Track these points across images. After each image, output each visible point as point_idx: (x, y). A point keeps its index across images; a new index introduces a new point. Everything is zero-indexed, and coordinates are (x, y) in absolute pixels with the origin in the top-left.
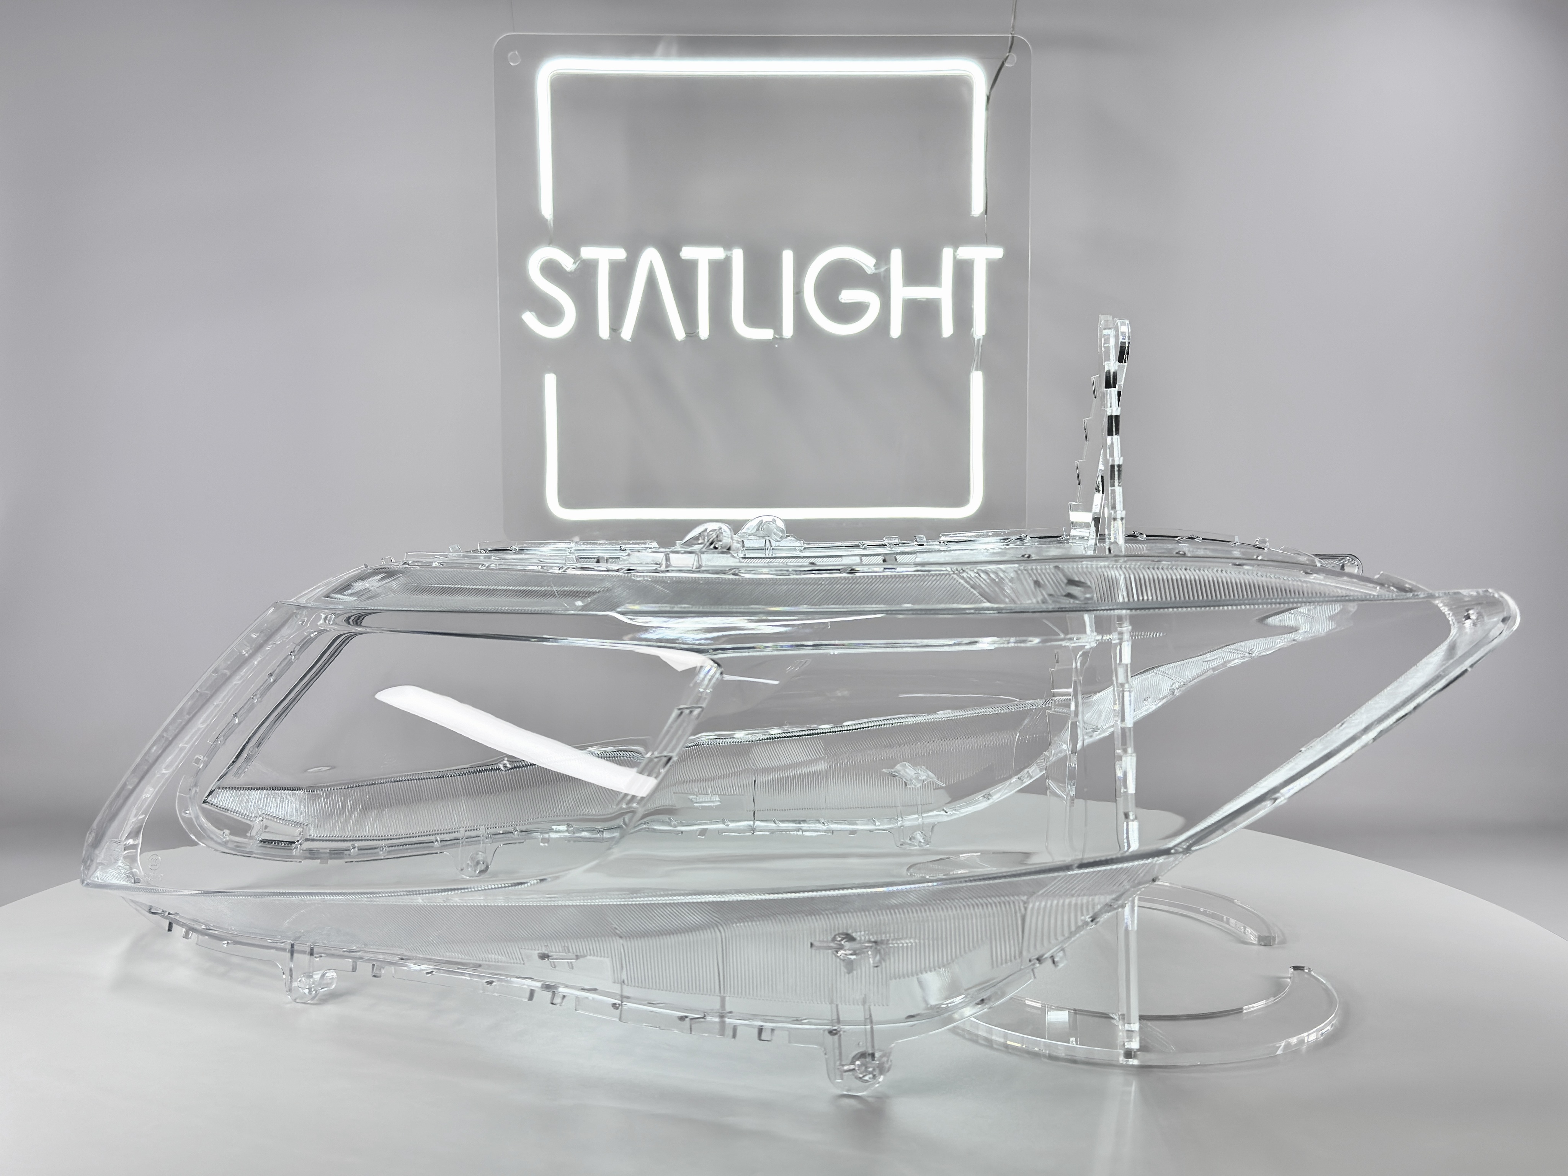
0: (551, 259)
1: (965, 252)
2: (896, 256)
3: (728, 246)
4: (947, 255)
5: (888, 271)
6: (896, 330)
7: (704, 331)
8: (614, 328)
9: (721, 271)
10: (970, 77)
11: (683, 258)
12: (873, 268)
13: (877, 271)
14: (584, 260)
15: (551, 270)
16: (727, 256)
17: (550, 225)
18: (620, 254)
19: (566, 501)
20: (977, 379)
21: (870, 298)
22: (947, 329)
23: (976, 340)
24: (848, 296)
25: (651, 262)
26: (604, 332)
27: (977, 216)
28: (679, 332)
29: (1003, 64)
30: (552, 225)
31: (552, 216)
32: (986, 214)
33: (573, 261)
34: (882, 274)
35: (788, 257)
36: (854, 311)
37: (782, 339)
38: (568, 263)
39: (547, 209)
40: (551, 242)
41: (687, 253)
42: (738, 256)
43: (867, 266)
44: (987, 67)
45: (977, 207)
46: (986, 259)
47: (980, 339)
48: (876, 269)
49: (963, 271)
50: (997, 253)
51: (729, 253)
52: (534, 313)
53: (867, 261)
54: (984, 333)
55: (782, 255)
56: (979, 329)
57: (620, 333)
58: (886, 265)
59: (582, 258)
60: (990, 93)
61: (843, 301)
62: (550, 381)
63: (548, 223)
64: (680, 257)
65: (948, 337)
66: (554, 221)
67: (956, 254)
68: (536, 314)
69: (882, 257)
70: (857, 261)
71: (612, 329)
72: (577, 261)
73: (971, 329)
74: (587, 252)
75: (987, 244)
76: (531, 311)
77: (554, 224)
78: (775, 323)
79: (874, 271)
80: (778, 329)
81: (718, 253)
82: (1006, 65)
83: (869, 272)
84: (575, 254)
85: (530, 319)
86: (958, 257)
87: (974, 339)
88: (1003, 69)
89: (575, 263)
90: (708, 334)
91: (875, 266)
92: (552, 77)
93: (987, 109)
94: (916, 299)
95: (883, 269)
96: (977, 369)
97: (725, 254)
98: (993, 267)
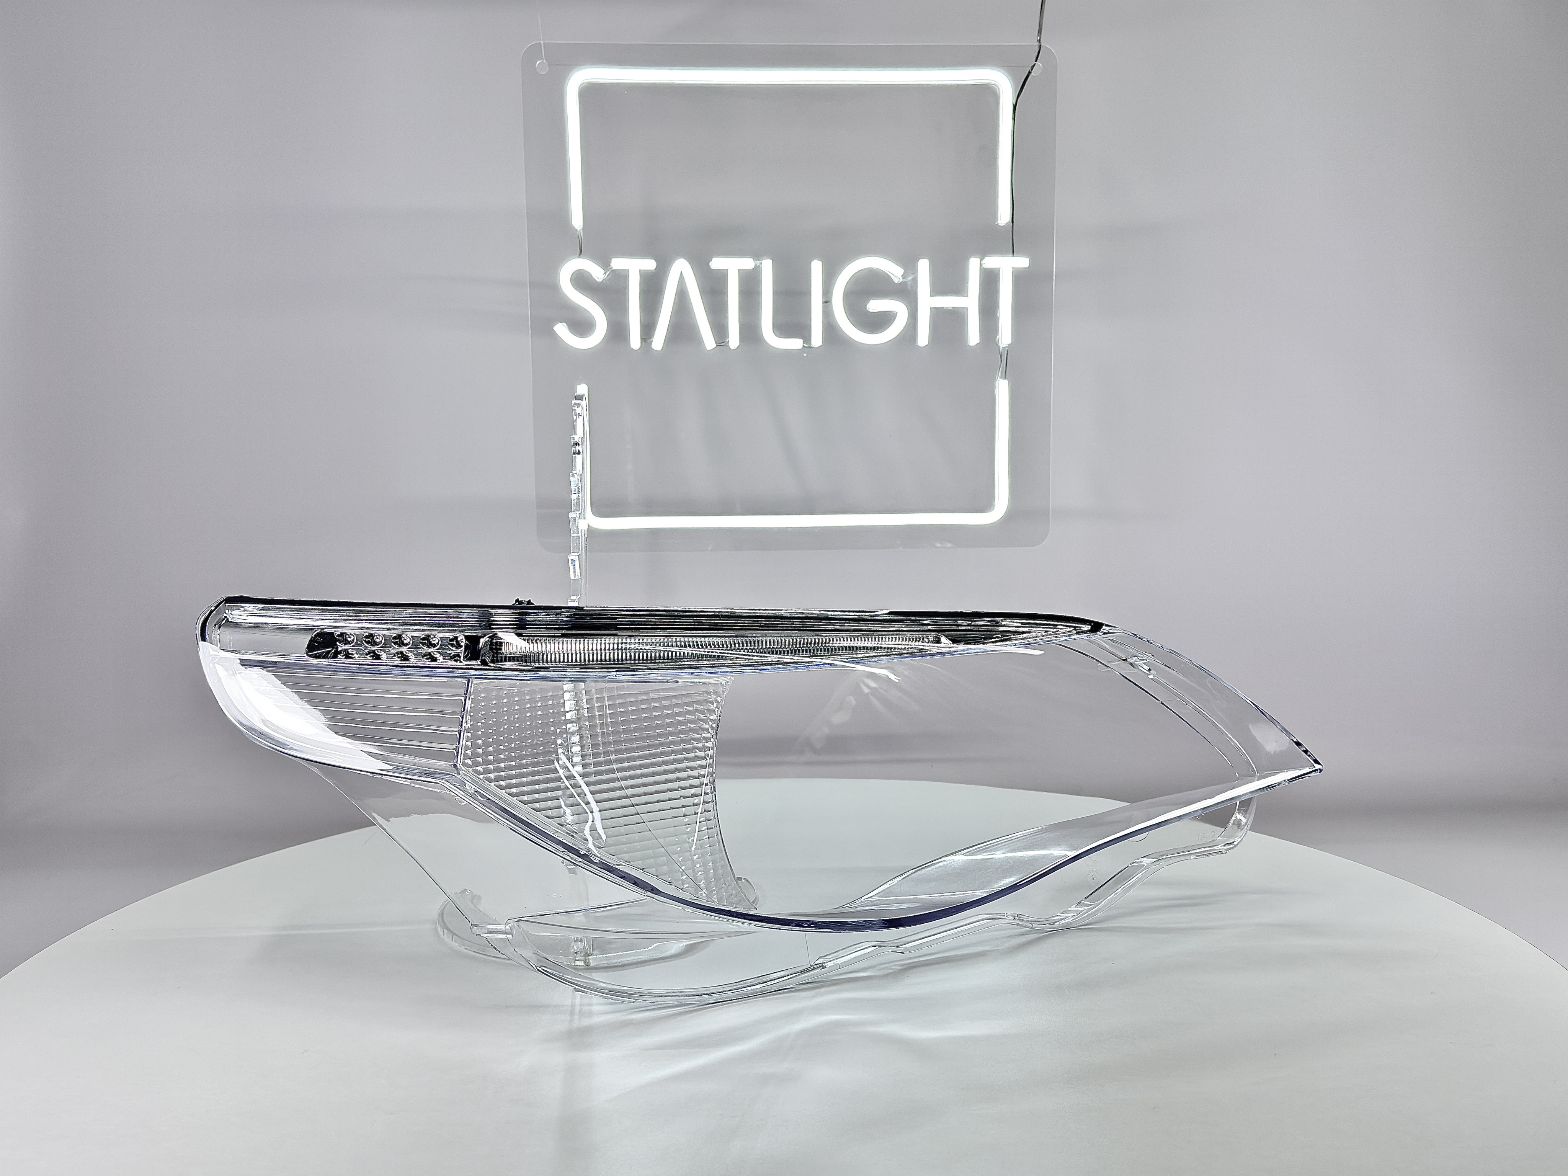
0: (581, 270)
1: (991, 262)
3: (757, 256)
4: (974, 266)
5: (915, 280)
6: (923, 338)
7: (734, 340)
9: (751, 280)
10: (996, 85)
11: (712, 268)
12: (901, 277)
13: (905, 280)
14: (613, 270)
15: (581, 281)
16: (756, 265)
17: (581, 235)
18: (650, 265)
19: (601, 510)
20: (1002, 388)
21: (899, 308)
22: (974, 337)
23: (1001, 347)
24: (875, 305)
25: (681, 273)
26: (635, 342)
27: (1002, 225)
29: (1030, 72)
31: (582, 227)
32: (1013, 222)
33: (604, 272)
35: (817, 267)
36: (883, 320)
37: (812, 347)
38: (598, 273)
39: (577, 221)
40: (580, 253)
41: (717, 263)
42: (767, 266)
43: (895, 276)
44: (1013, 76)
45: (1004, 217)
46: (1012, 268)
47: (1006, 347)
48: (903, 278)
49: (990, 279)
50: (1023, 262)
51: (758, 262)
52: (564, 324)
54: (1010, 342)
55: (810, 266)
56: (1005, 337)
57: (651, 344)
58: (913, 274)
59: (611, 268)
60: (1016, 102)
61: (871, 310)
63: (578, 232)
64: (710, 268)
65: (973, 346)
66: (583, 231)
67: (982, 263)
68: (568, 325)
69: (909, 265)
70: (886, 271)
71: (643, 339)
72: (608, 270)
73: (996, 337)
74: (618, 263)
75: (1013, 253)
76: (561, 322)
77: (583, 234)
78: (803, 333)
79: (901, 280)
80: (807, 338)
81: (748, 263)
82: (1032, 74)
83: (896, 282)
84: (605, 265)
85: (561, 330)
86: (984, 266)
88: (1029, 78)
90: (738, 343)
91: (902, 275)
92: (580, 86)
93: (1014, 119)
94: (942, 308)
95: (910, 278)
96: (1000, 378)
97: (754, 264)
98: (1019, 277)
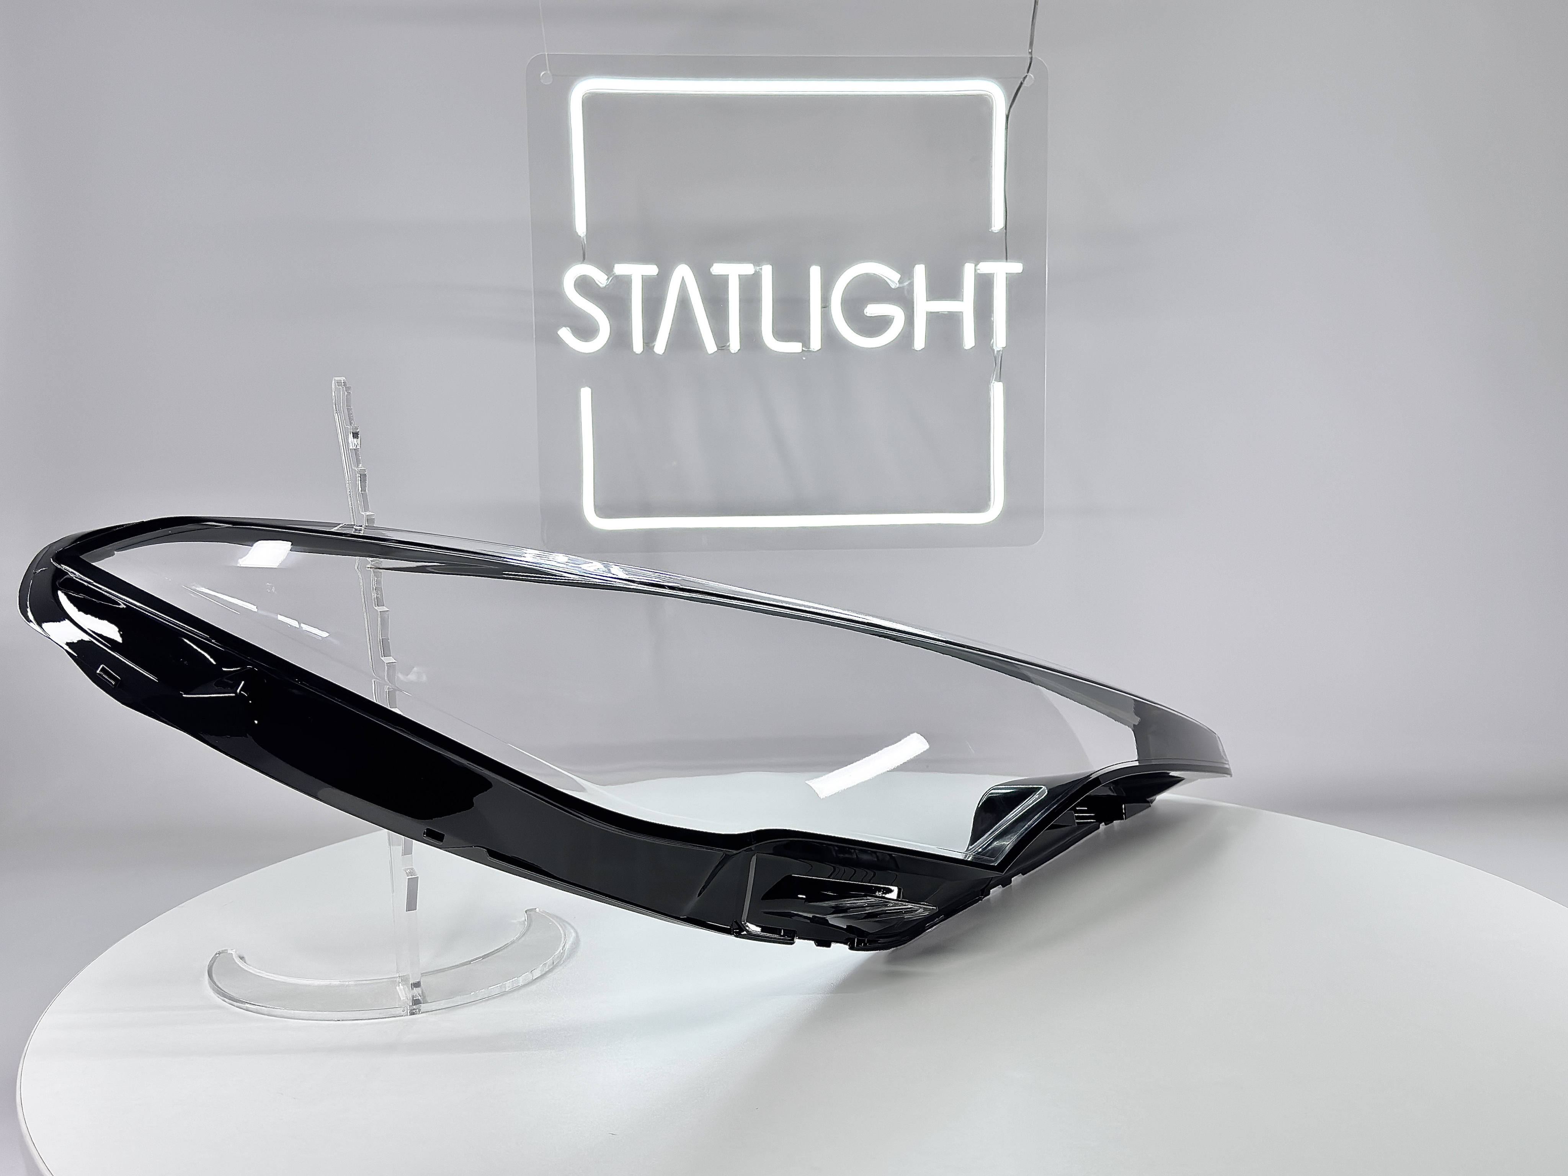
0: (584, 275)
1: (985, 267)
2: (920, 272)
3: (757, 262)
4: (969, 271)
5: (911, 285)
6: (919, 343)
7: (735, 345)
8: (646, 341)
9: (750, 286)
10: (990, 96)
11: (713, 274)
12: (897, 282)
13: (901, 286)
14: (616, 276)
16: (756, 271)
18: (652, 270)
19: (603, 510)
20: (997, 390)
21: (896, 312)
22: (969, 340)
23: (996, 351)
24: (873, 310)
25: (683, 278)
26: (638, 346)
27: (997, 231)
28: (711, 346)
29: (1022, 83)
30: (585, 243)
31: (585, 233)
32: (1006, 229)
33: (607, 277)
34: (906, 288)
35: (815, 273)
36: (881, 324)
37: (811, 351)
38: (601, 278)
39: (581, 227)
40: (584, 259)
41: (718, 269)
42: (767, 271)
43: (891, 281)
44: (1006, 86)
45: (998, 223)
46: (1006, 274)
47: (998, 351)
48: (899, 284)
49: (984, 284)
50: (1017, 267)
51: (758, 268)
52: (569, 328)
53: (892, 277)
54: (1004, 346)
55: (809, 273)
56: (1000, 340)
57: (654, 346)
58: (909, 279)
59: (614, 274)
60: (1009, 112)
61: (868, 315)
62: (586, 394)
63: (582, 239)
64: (710, 273)
65: (968, 350)
66: (586, 238)
67: (976, 268)
68: (572, 330)
69: (906, 270)
70: (883, 277)
71: (646, 343)
72: (611, 276)
73: (991, 340)
74: (620, 269)
75: (1007, 259)
76: (565, 327)
77: (586, 241)
78: (803, 336)
80: (806, 343)
81: (748, 269)
82: (1024, 84)
83: (893, 287)
84: (608, 269)
86: (979, 272)
87: (994, 350)
88: (1021, 89)
89: (608, 279)
90: (739, 348)
91: (899, 281)
92: (583, 96)
93: (1007, 128)
94: (938, 312)
95: (906, 284)
96: (995, 380)
97: (754, 270)
98: (1012, 283)
